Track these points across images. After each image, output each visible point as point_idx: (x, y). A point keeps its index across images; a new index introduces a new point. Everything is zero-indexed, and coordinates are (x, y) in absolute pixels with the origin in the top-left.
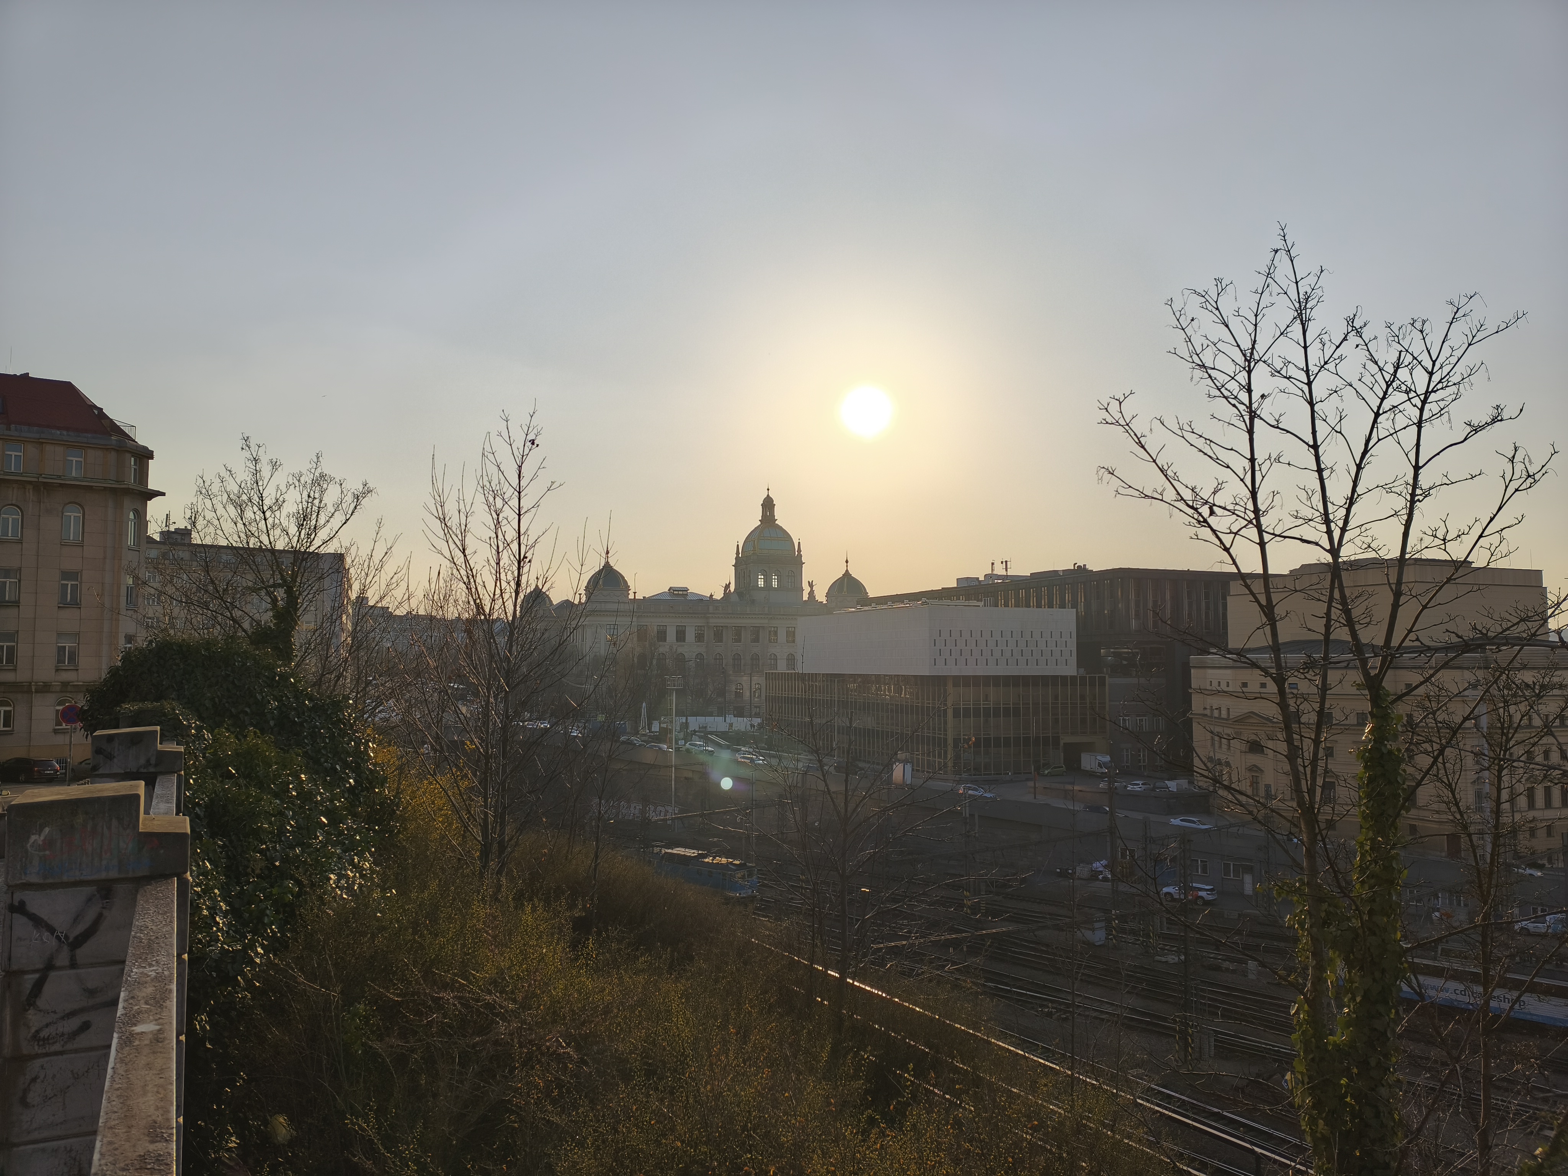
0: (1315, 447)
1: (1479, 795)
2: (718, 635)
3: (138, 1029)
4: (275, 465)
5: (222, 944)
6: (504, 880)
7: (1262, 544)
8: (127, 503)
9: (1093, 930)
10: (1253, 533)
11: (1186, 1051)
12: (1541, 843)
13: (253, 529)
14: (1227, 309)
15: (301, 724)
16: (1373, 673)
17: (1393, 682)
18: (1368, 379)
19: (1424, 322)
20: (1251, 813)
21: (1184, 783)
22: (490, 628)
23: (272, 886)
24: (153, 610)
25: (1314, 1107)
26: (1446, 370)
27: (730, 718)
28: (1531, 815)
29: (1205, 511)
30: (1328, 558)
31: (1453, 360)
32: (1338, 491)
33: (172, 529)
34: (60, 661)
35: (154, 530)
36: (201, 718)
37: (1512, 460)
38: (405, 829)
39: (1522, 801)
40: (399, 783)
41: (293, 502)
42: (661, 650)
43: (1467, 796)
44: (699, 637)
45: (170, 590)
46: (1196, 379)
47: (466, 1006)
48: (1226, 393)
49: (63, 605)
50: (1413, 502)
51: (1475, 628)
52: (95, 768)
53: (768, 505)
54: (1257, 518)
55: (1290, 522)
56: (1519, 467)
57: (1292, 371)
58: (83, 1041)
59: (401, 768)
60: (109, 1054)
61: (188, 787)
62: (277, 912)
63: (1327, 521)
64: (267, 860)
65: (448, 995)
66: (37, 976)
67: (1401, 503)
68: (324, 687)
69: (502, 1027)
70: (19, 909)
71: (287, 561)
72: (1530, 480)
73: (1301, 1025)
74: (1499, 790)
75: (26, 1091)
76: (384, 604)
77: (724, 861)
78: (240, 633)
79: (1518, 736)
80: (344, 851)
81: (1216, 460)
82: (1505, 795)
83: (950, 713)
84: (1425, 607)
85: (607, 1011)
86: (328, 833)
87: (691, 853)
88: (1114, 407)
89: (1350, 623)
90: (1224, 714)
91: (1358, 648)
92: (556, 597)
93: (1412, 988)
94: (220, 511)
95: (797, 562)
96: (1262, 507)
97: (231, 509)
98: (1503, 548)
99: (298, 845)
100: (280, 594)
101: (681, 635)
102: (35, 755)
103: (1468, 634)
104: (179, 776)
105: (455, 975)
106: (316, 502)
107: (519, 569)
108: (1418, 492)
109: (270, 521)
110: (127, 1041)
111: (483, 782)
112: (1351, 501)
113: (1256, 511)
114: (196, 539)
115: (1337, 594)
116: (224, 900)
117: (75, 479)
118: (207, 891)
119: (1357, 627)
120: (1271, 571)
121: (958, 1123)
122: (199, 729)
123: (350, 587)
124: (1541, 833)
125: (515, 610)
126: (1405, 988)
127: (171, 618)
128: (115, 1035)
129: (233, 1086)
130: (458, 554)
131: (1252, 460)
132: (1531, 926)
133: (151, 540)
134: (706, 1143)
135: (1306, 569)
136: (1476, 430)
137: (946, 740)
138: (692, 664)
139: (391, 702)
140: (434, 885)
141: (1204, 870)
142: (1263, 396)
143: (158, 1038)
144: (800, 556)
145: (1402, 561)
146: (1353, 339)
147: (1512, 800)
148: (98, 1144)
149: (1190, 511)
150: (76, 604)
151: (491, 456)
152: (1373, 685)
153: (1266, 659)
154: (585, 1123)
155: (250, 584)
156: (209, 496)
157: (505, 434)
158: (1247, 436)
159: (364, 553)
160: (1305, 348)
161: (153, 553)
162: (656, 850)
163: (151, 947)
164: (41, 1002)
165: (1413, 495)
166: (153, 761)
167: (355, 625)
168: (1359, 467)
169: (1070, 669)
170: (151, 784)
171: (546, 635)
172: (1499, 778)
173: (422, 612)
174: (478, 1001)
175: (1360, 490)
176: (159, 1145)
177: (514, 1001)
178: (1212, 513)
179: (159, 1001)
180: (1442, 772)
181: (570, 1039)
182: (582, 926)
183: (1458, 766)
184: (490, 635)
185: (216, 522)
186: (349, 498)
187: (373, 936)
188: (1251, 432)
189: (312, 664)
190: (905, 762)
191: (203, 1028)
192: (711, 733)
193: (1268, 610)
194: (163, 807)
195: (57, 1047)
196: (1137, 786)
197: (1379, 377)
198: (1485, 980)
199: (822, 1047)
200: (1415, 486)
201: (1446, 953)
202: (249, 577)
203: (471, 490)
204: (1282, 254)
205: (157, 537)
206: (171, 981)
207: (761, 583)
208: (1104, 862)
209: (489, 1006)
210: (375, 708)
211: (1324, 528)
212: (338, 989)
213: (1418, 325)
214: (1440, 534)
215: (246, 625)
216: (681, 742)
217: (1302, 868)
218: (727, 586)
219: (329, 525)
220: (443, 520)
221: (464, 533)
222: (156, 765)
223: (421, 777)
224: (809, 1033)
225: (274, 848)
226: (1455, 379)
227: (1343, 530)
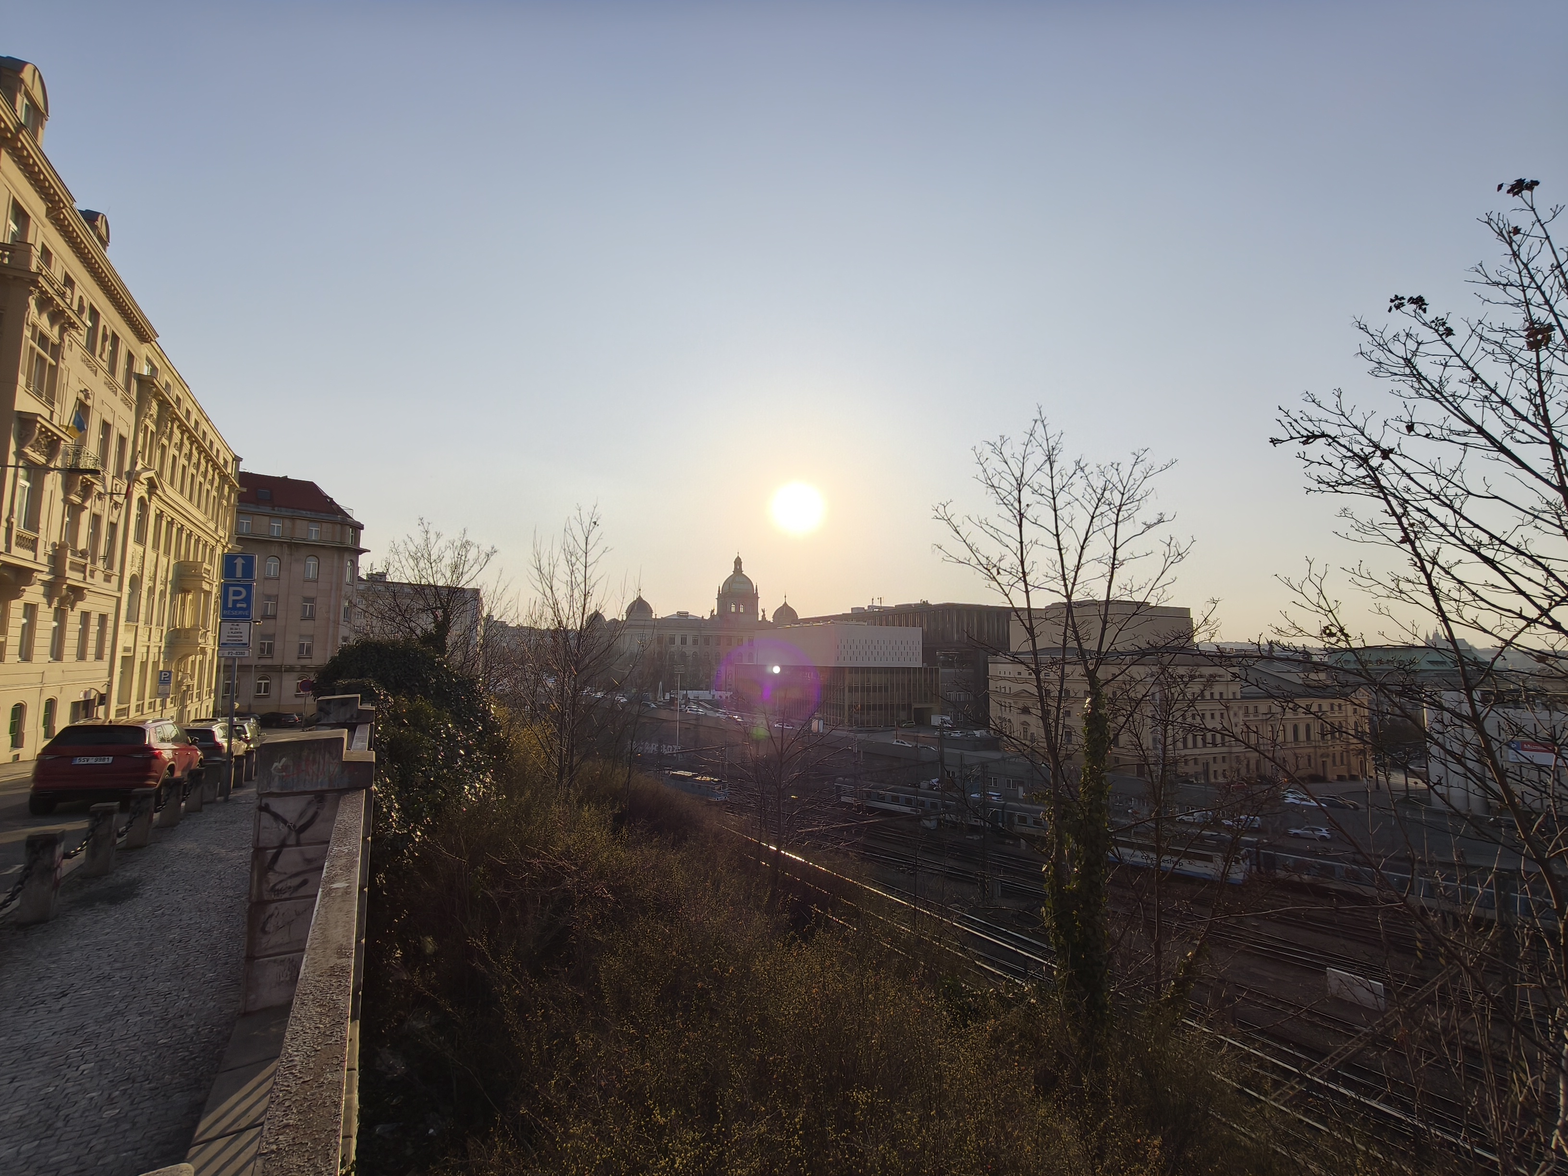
0: (1057, 535)
1: (1154, 740)
2: (707, 641)
3: (335, 886)
4: (438, 535)
5: (395, 829)
6: (571, 791)
7: (1027, 592)
8: (347, 556)
9: (930, 820)
10: (1021, 585)
11: (984, 893)
12: (1191, 769)
13: (424, 574)
14: (1007, 454)
15: (450, 692)
16: (1091, 668)
17: (1102, 674)
18: (1087, 497)
19: (1118, 464)
20: (1020, 751)
21: (984, 732)
22: (566, 635)
23: (428, 793)
24: (360, 621)
25: (1057, 928)
26: (1131, 492)
27: (713, 692)
28: (1183, 753)
29: (994, 571)
30: (1065, 600)
31: (1136, 487)
32: (1071, 561)
33: (374, 572)
34: (301, 652)
35: (363, 573)
36: (386, 690)
37: (1169, 545)
38: (513, 758)
39: (1180, 745)
40: (509, 730)
41: (449, 558)
42: (672, 649)
43: (1147, 741)
44: (695, 642)
45: (371, 610)
46: (989, 493)
47: (547, 868)
48: (1007, 502)
49: (304, 619)
50: (1113, 568)
51: (1148, 643)
52: (318, 720)
53: (738, 562)
54: (1024, 576)
55: (1043, 579)
56: (1173, 549)
57: (1044, 491)
58: (302, 892)
59: (511, 721)
60: (315, 901)
61: (377, 732)
62: (431, 809)
63: (1064, 579)
64: (425, 776)
65: (535, 861)
66: (275, 851)
67: (1106, 569)
68: (465, 670)
69: (568, 880)
70: (265, 809)
71: (445, 592)
72: (1180, 557)
73: (1049, 879)
74: (1165, 738)
75: (265, 924)
76: (502, 620)
77: (708, 779)
78: (414, 637)
79: (1177, 706)
80: (474, 772)
81: (1001, 541)
82: (1170, 740)
83: (847, 690)
84: (1120, 630)
85: (633, 872)
86: (464, 761)
87: (689, 774)
88: (941, 509)
89: (1078, 639)
90: (1008, 691)
91: (1082, 653)
92: (608, 617)
93: (1115, 855)
94: (404, 562)
95: (756, 597)
96: (1027, 571)
97: (411, 561)
98: (1165, 596)
99: (445, 768)
100: (440, 613)
101: (684, 641)
102: (283, 711)
103: (1144, 646)
104: (372, 725)
105: (540, 848)
106: (463, 558)
107: (585, 600)
108: (1116, 562)
109: (434, 569)
110: (327, 893)
111: (560, 730)
112: (1078, 568)
113: (1024, 572)
114: (389, 579)
115: (1070, 622)
116: (397, 802)
117: (314, 541)
118: (387, 796)
119: (1082, 641)
120: (1032, 607)
121: (846, 939)
122: (385, 695)
123: (483, 608)
124: (1191, 763)
125: (582, 624)
126: (1110, 854)
127: (372, 627)
128: (320, 890)
129: (399, 918)
130: (548, 591)
131: (1021, 543)
132: (1185, 818)
133: (360, 579)
134: (692, 953)
135: (1055, 606)
136: (1149, 527)
137: (844, 706)
138: (690, 658)
139: (506, 680)
140: (528, 793)
141: (995, 784)
142: (1028, 505)
143: (347, 892)
144: (757, 593)
145: (1108, 602)
146: (1079, 473)
147: (1174, 742)
148: (305, 959)
149: (986, 571)
150: (312, 618)
151: (569, 532)
152: (1091, 675)
153: (1028, 658)
154: (618, 940)
155: (421, 607)
156: (397, 553)
157: (578, 517)
158: (1018, 528)
159: (491, 589)
160: (1052, 477)
161: (362, 587)
162: (667, 772)
163: (346, 834)
164: (277, 868)
165: (1113, 564)
166: (355, 716)
167: (485, 633)
168: (1082, 548)
169: (918, 663)
170: (352, 729)
171: (601, 640)
172: (1166, 731)
173: (525, 625)
174: (554, 865)
175: (1082, 561)
176: (344, 960)
177: (576, 865)
178: (999, 573)
179: (349, 868)
180: (1132, 728)
181: (611, 889)
182: (619, 820)
183: (1141, 724)
184: (566, 639)
185: (401, 569)
186: (483, 556)
187: (491, 824)
188: (1020, 526)
189: (458, 657)
190: (819, 719)
191: (381, 882)
192: (701, 701)
193: (1031, 630)
194: (360, 744)
195: (286, 895)
196: (957, 734)
197: (1094, 495)
198: (1159, 851)
199: (765, 893)
200: (1114, 559)
201: (1136, 833)
202: (421, 602)
203: (557, 552)
204: (1039, 423)
205: (365, 577)
206: (357, 856)
207: (733, 610)
208: (937, 779)
209: (561, 868)
210: (496, 683)
211: (1062, 583)
212: (467, 858)
213: (1115, 466)
214: (1128, 588)
215: (418, 632)
216: (683, 706)
217: (1050, 784)
218: (713, 611)
219: (470, 572)
220: (539, 570)
221: (552, 578)
222: (356, 719)
223: (523, 726)
224: (757, 885)
225: (430, 769)
226: (1137, 497)
227: (1074, 584)
